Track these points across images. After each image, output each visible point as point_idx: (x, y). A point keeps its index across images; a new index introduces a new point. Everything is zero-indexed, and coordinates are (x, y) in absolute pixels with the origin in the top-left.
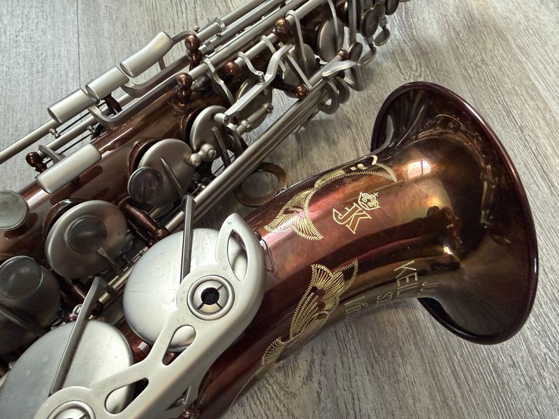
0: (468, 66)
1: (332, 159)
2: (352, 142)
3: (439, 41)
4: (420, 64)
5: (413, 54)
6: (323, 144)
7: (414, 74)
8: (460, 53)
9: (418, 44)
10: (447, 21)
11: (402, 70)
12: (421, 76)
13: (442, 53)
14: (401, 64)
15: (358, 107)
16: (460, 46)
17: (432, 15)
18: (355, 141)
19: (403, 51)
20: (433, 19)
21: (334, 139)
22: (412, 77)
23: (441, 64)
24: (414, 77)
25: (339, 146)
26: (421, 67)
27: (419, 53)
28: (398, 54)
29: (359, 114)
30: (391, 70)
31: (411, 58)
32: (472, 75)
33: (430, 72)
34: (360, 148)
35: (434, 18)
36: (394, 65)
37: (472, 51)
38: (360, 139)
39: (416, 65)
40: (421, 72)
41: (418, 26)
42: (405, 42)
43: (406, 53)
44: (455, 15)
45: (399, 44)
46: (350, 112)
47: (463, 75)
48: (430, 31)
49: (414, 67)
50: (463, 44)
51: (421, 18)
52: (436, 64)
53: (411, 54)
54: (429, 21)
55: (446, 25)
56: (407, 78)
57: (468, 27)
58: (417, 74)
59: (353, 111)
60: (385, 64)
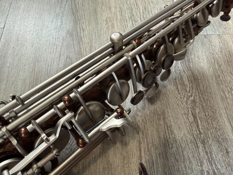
0: (225, 89)
1: (122, 157)
2: (138, 145)
3: (207, 71)
4: (192, 87)
5: (188, 80)
6: (118, 145)
7: (187, 95)
8: (221, 80)
9: (192, 73)
10: (213, 58)
11: (180, 92)
12: (192, 95)
13: (208, 80)
14: (179, 87)
15: (147, 118)
16: (221, 75)
17: (204, 54)
18: (140, 143)
19: (182, 78)
20: (204, 56)
21: (126, 141)
22: (186, 96)
23: (207, 88)
24: (187, 97)
25: (129, 147)
26: (193, 89)
27: (193, 79)
28: (179, 80)
29: (146, 123)
30: (172, 91)
31: (187, 82)
32: (227, 96)
33: (198, 93)
34: (143, 149)
35: (206, 55)
36: (175, 88)
37: (229, 79)
38: (144, 142)
39: (190, 88)
40: (192, 93)
41: (194, 61)
42: (184, 72)
43: (184, 80)
44: (219, 53)
45: (180, 73)
46: (141, 121)
47: (221, 95)
48: (202, 64)
49: (188, 89)
50: (223, 74)
51: (196, 55)
52: (204, 88)
53: (187, 80)
54: (202, 58)
55: (213, 60)
56: (182, 97)
57: (228, 61)
58: (189, 94)
59: (143, 120)
60: (169, 87)
